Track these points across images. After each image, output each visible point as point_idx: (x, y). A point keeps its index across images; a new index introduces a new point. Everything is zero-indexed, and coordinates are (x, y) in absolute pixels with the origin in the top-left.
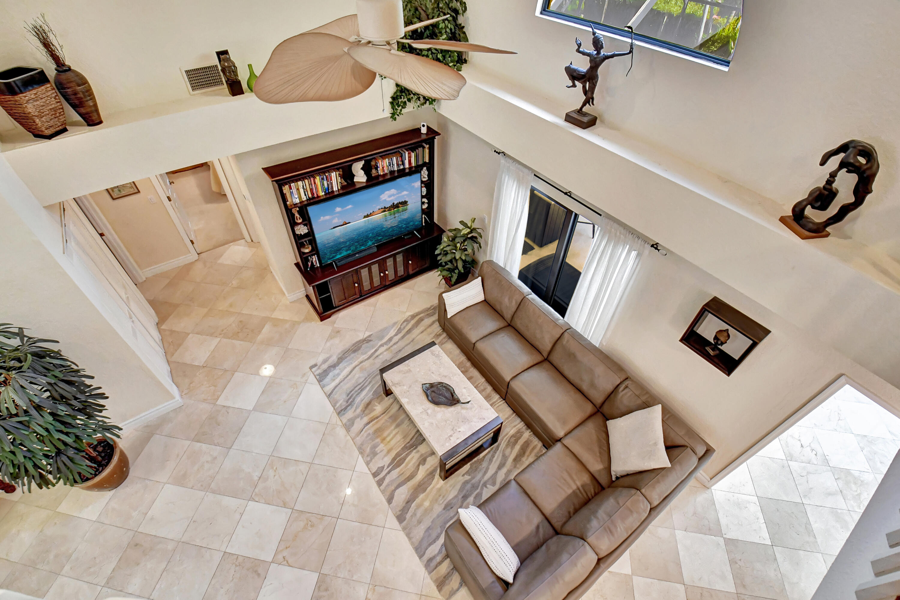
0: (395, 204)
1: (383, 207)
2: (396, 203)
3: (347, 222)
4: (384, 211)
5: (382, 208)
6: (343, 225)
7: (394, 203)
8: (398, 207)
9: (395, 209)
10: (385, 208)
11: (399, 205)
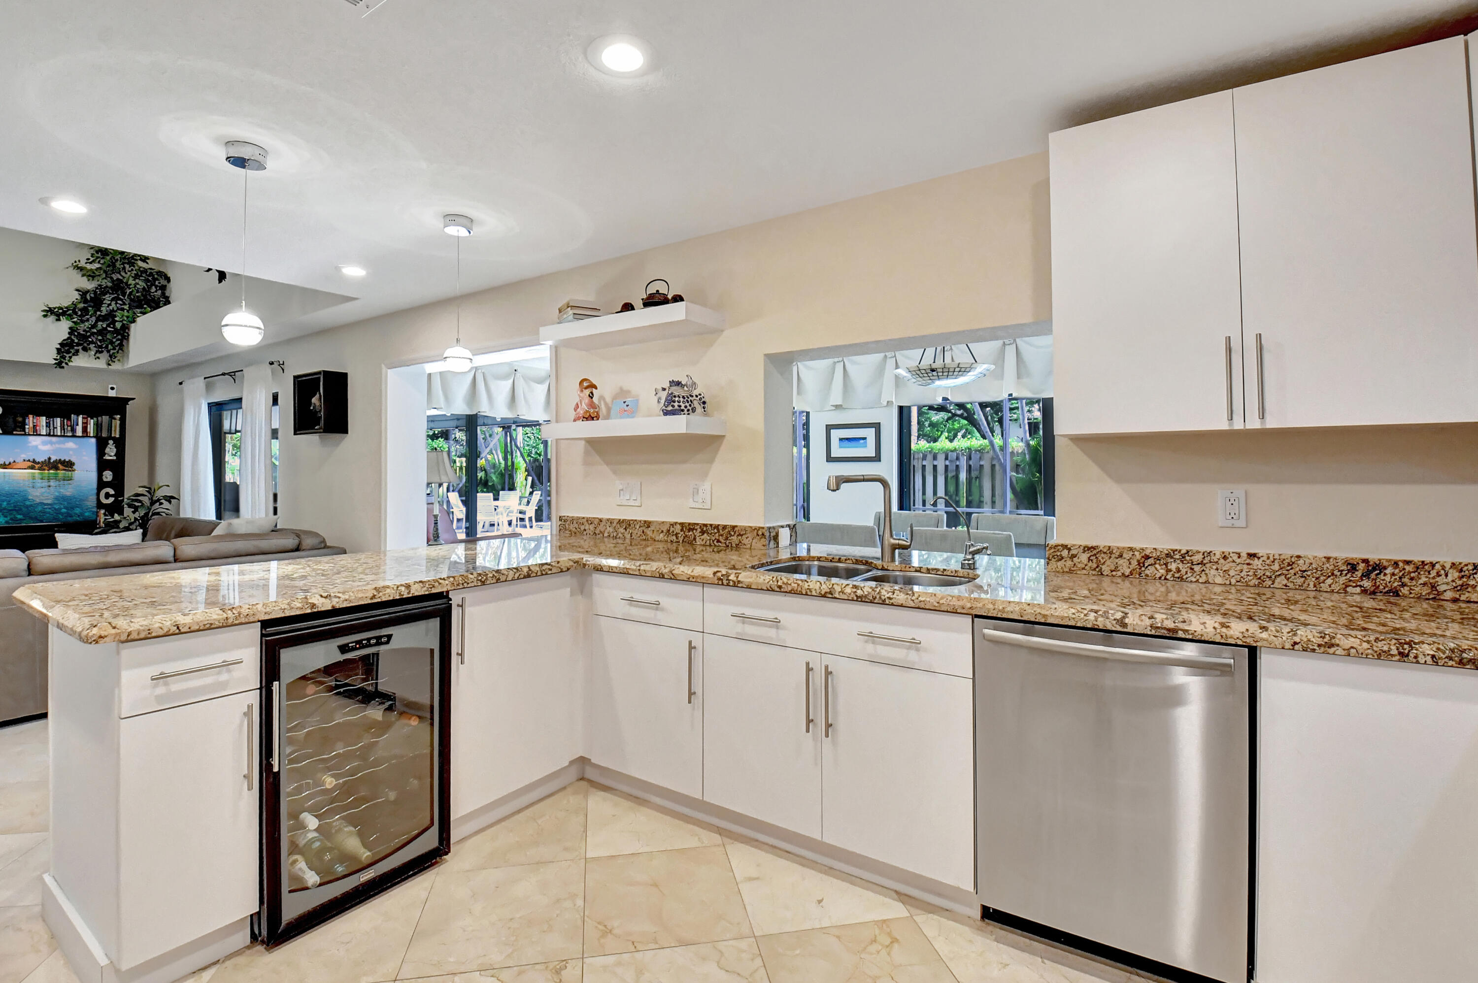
0: (52, 461)
1: (31, 460)
2: (53, 459)
4: (32, 468)
5: (29, 461)
7: (50, 459)
8: (57, 469)
9: (51, 471)
10: (34, 461)
11: (59, 465)
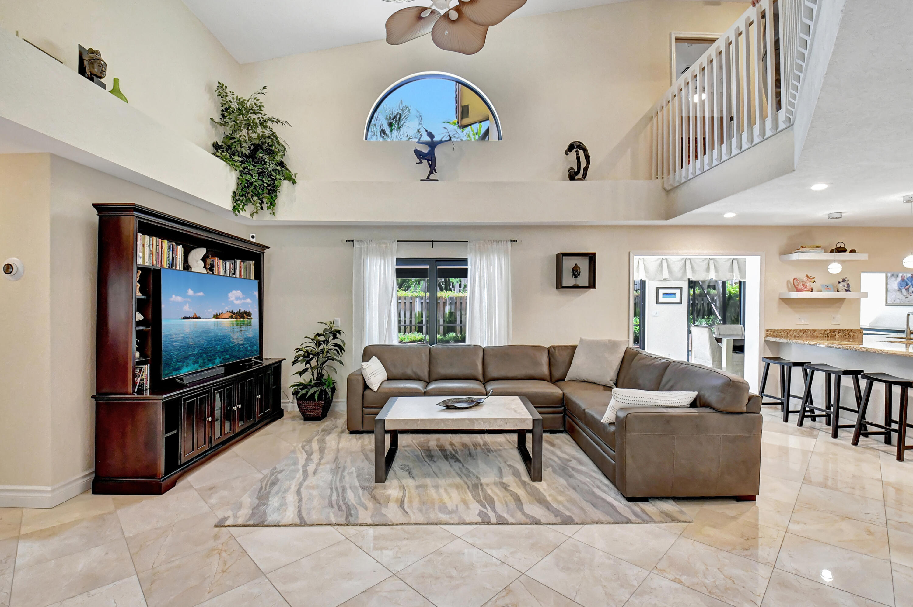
0: (241, 312)
2: (242, 310)
3: (198, 316)
4: (232, 317)
5: (230, 312)
6: (193, 318)
7: (240, 310)
8: (244, 318)
9: (241, 320)
10: (232, 312)
11: (245, 315)
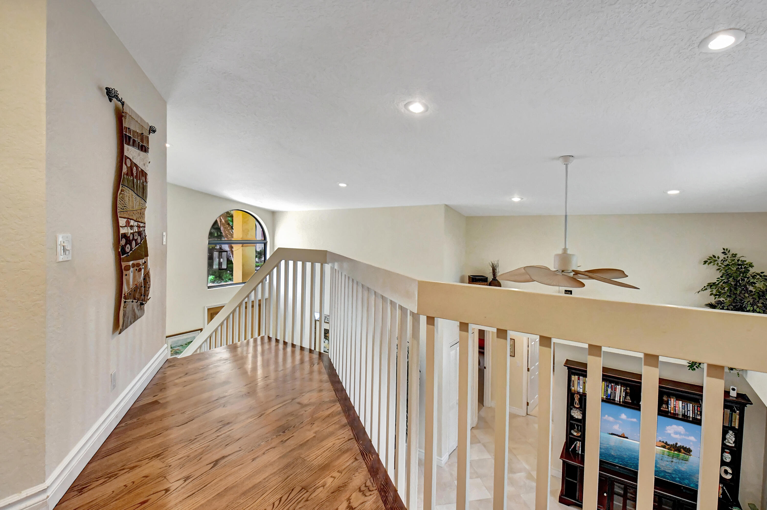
0: (678, 446)
1: (665, 442)
2: (679, 444)
3: (626, 436)
4: (664, 447)
5: (663, 442)
6: (621, 437)
7: (677, 444)
8: (680, 451)
9: (676, 452)
10: (666, 443)
11: (682, 450)
